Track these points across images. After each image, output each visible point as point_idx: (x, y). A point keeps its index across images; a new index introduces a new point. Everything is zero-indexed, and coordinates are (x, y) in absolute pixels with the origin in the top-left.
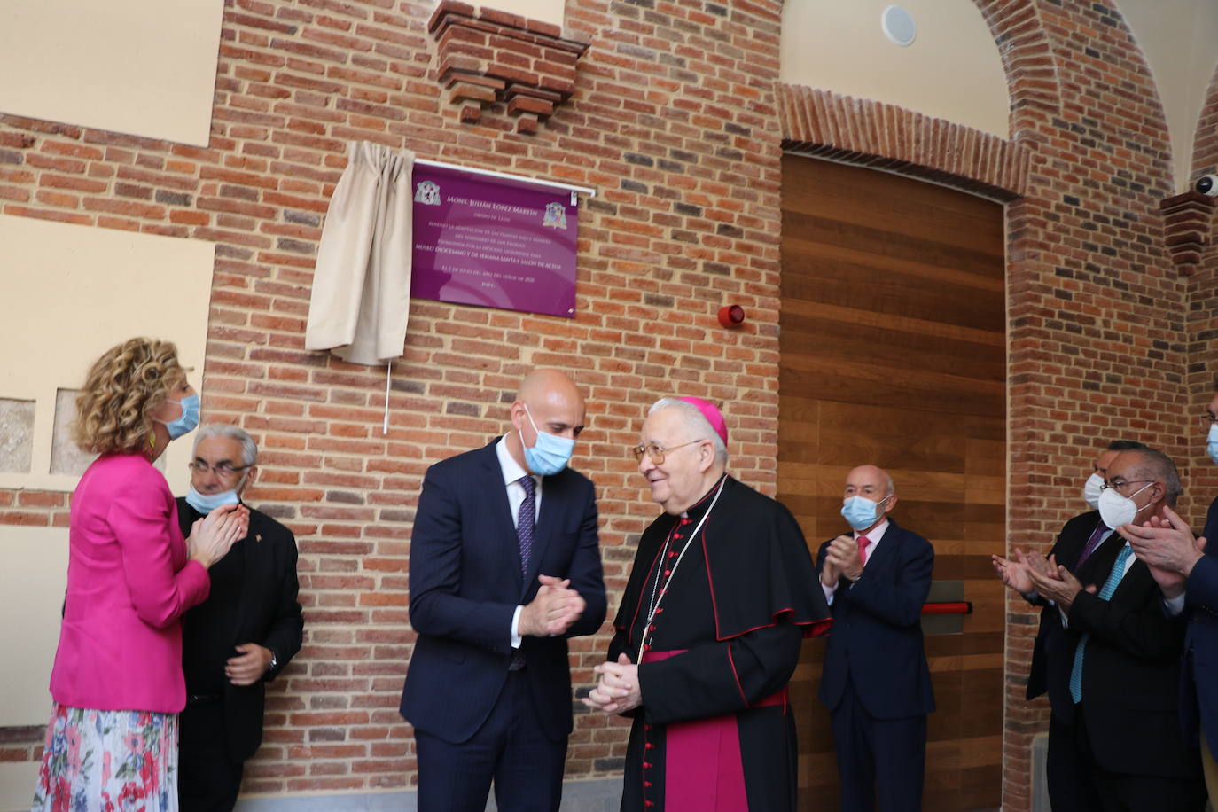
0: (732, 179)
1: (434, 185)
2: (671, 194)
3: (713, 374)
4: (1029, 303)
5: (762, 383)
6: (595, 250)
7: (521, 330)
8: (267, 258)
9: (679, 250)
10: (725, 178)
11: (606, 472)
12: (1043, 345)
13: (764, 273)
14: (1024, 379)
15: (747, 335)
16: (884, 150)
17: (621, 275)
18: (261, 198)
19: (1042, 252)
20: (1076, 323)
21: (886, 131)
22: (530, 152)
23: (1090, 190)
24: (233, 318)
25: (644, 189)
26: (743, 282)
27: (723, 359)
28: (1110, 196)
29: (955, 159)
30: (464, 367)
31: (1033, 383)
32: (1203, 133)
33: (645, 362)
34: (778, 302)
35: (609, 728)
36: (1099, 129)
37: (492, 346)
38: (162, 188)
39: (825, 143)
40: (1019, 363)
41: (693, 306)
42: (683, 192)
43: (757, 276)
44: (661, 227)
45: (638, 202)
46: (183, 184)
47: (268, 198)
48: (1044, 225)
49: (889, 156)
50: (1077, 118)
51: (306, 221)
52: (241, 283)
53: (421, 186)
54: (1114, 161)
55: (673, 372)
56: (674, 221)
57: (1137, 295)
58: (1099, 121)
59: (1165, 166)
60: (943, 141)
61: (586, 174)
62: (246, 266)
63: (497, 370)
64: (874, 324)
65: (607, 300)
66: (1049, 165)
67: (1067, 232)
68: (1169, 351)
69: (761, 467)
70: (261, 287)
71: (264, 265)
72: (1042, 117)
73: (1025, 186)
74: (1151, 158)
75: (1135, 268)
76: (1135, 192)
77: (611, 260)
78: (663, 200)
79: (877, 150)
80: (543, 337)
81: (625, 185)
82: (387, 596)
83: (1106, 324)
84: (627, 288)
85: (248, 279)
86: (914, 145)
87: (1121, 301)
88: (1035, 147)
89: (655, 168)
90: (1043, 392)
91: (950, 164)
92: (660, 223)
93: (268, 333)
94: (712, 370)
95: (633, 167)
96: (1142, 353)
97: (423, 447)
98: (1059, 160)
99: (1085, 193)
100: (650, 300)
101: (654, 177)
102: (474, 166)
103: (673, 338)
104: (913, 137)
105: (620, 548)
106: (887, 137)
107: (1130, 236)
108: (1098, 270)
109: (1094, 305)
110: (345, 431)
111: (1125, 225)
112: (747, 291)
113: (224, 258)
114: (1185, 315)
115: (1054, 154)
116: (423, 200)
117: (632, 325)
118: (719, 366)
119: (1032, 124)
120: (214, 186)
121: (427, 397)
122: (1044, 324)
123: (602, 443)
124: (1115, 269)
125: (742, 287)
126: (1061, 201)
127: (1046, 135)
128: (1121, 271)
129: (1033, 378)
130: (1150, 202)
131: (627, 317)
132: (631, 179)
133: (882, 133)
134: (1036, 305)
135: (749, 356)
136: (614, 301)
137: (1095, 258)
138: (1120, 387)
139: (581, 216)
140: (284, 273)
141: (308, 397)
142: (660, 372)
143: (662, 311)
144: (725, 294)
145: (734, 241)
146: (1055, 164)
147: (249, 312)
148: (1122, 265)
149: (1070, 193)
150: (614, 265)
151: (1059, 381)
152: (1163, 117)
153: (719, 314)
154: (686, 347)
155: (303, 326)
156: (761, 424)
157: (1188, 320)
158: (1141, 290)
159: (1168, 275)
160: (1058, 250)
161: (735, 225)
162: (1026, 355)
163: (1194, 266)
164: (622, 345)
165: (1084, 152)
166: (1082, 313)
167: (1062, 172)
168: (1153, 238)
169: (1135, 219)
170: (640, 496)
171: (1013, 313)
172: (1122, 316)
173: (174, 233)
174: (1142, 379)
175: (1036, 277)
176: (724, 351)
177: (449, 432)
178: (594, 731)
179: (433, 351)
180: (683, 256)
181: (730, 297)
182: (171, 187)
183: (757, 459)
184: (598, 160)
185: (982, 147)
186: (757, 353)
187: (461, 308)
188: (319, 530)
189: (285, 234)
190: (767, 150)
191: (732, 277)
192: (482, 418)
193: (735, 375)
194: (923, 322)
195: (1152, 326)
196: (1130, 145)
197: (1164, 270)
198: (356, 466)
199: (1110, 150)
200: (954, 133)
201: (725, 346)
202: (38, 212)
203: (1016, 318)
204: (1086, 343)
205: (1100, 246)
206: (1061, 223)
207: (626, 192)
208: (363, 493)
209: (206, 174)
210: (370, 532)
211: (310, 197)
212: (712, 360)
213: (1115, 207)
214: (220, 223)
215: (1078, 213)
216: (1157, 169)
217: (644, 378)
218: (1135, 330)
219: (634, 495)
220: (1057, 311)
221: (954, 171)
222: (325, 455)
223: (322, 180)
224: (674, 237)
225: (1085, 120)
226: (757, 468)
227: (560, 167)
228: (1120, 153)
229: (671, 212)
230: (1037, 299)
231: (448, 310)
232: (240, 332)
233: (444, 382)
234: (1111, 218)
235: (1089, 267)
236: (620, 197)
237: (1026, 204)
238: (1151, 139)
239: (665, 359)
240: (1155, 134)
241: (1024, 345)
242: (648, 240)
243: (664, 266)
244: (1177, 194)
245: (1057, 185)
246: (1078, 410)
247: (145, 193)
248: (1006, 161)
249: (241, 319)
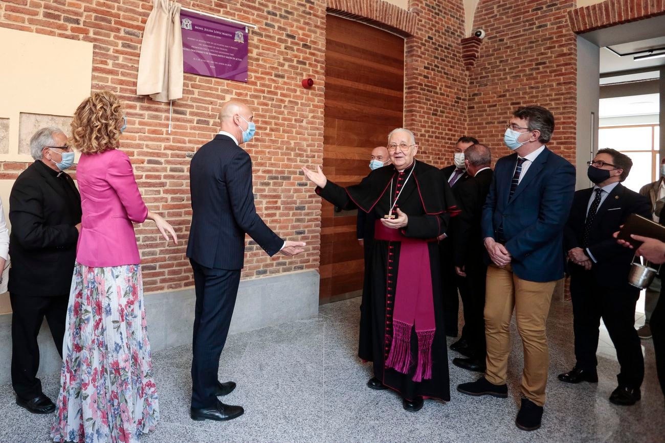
0: (307, 24)
1: (189, 21)
2: (284, 29)
3: (300, 108)
4: (414, 80)
5: (318, 111)
6: (254, 53)
7: (226, 88)
8: (117, 51)
9: (287, 54)
10: (305, 23)
11: (259, 149)
12: (419, 98)
13: (319, 65)
14: (411, 111)
15: (313, 91)
16: (364, 14)
17: (265, 64)
18: (113, 22)
19: (419, 59)
20: (430, 89)
21: (365, 5)
22: (228, 7)
23: (437, 34)
24: (102, 79)
25: (273, 26)
26: (311, 68)
27: (304, 101)
28: (444, 36)
29: (390, 19)
30: (203, 103)
31: (414, 113)
32: (478, 12)
33: (274, 102)
34: (324, 78)
35: (261, 257)
36: (441, 8)
37: (214, 94)
38: (66, 15)
39: (343, 10)
40: (409, 104)
41: (293, 78)
42: (289, 29)
43: (316, 66)
44: (280, 44)
45: (271, 32)
46: (76, 14)
47: (116, 23)
48: (420, 48)
49: (366, 16)
50: (433, 4)
51: (133, 34)
52: (105, 63)
53: (184, 21)
54: (446, 22)
55: (285, 106)
56: (285, 41)
57: (451, 78)
58: (441, 5)
59: (463, 25)
60: (386, 11)
61: (251, 19)
62: (107, 55)
63: (216, 105)
64: (357, 88)
65: (259, 75)
66: (423, 23)
67: (428, 51)
68: (461, 101)
69: (317, 147)
70: (115, 65)
71: (116, 55)
72: (421, 2)
73: (414, 32)
74: (458, 22)
75: (451, 67)
76: (452, 36)
77: (261, 58)
78: (281, 32)
79: (362, 14)
80: (234, 91)
81: (267, 24)
82: (173, 205)
83: (440, 89)
84: (267, 70)
85: (108, 61)
86: (375, 12)
87: (446, 80)
88: (418, 15)
89: (278, 17)
90: (418, 116)
91: (388, 21)
92: (280, 42)
93: (119, 87)
94: (299, 106)
95: (269, 16)
96: (452, 101)
97: (187, 139)
98: (426, 20)
99: (435, 35)
100: (277, 76)
101: (278, 21)
102: (206, 13)
103: (285, 92)
104: (375, 9)
105: (265, 181)
106: (365, 8)
107: (450, 54)
108: (438, 67)
109: (437, 81)
110: (154, 132)
111: (448, 49)
112: (313, 73)
113: (97, 50)
114: (467, 86)
115: (425, 18)
116: (185, 27)
117: (269, 86)
118: (302, 104)
119: (418, 5)
120: (91, 16)
121: (188, 117)
122: (419, 89)
123: (258, 137)
124: (444, 67)
125: (311, 70)
126: (427, 38)
127: (422, 10)
128: (446, 68)
129: (415, 111)
130: (457, 40)
131: (267, 82)
132: (269, 22)
133: (364, 6)
134: (416, 81)
135: (313, 100)
136: (262, 76)
137: (437, 62)
138: (444, 115)
139: (249, 38)
140: (125, 59)
141: (137, 117)
142: (280, 107)
143: (280, 80)
144: (304, 74)
145: (308, 51)
146: (425, 22)
147: (110, 77)
148: (446, 65)
149: (430, 35)
150: (262, 59)
151: (424, 112)
152: (463, 5)
153: (302, 82)
154: (290, 96)
155: (135, 84)
156: (318, 129)
157: (468, 88)
158: (453, 76)
159: (462, 70)
160: (425, 59)
161: (308, 44)
162: (412, 102)
163: (472, 67)
164: (265, 95)
165: (435, 18)
166: (433, 85)
167: (427, 26)
168: (458, 55)
169: (452, 47)
170: (272, 159)
171: (406, 84)
172: (446, 86)
173: (73, 38)
174: (452, 112)
175: (417, 70)
176: (304, 98)
177: (197, 132)
178: (255, 259)
179: (190, 96)
180: (289, 57)
181: (307, 75)
182: (70, 15)
183: (316, 143)
184: (256, 13)
185: (400, 14)
186: (316, 99)
187: (201, 77)
188: (144, 177)
189: (125, 40)
190: (321, 12)
191: (307, 66)
192: (210, 126)
193: (308, 108)
194: (375, 87)
195: (456, 91)
196: (451, 16)
197: (461, 68)
198: (159, 148)
199: (444, 17)
200: (390, 7)
201: (305, 96)
202: (5, 24)
203: (407, 86)
204: (433, 97)
205: (439, 57)
206: (426, 47)
207: (267, 27)
208: (162, 160)
209: (87, 9)
210: (166, 177)
211: (135, 23)
212: (299, 102)
213: (445, 41)
214: (95, 34)
215: (433, 43)
216: (460, 26)
217: (274, 109)
218: (450, 92)
219: (270, 159)
220: (424, 84)
221: (389, 24)
222: (145, 143)
223: (140, 16)
224: (285, 49)
225: (436, 4)
226: (316, 147)
227: (241, 15)
228: (448, 19)
229: (284, 37)
230: (417, 78)
231: (196, 78)
232: (106, 86)
233: (195, 110)
234: (444, 46)
235: (436, 66)
236: (265, 29)
237: (415, 39)
238: (458, 14)
239: (282, 101)
240: (460, 12)
241: (412, 97)
242: (275, 50)
243: (281, 61)
244: (467, 37)
245: (426, 31)
246: (430, 124)
247: (57, 17)
248: (408, 21)
249: (106, 80)
